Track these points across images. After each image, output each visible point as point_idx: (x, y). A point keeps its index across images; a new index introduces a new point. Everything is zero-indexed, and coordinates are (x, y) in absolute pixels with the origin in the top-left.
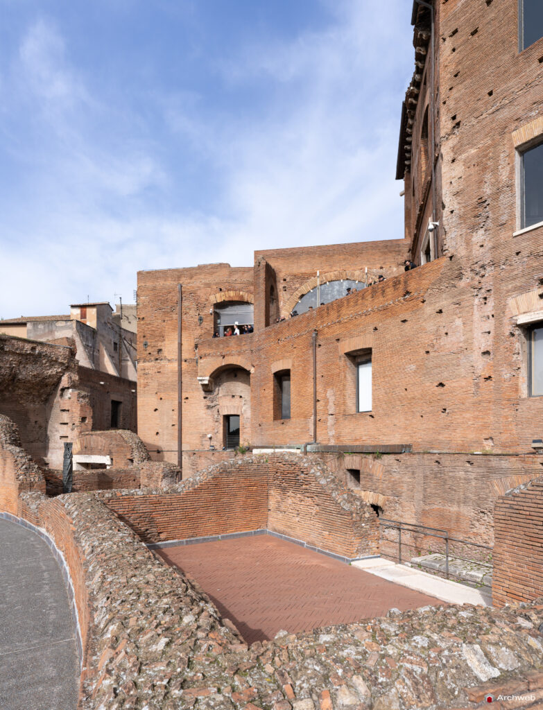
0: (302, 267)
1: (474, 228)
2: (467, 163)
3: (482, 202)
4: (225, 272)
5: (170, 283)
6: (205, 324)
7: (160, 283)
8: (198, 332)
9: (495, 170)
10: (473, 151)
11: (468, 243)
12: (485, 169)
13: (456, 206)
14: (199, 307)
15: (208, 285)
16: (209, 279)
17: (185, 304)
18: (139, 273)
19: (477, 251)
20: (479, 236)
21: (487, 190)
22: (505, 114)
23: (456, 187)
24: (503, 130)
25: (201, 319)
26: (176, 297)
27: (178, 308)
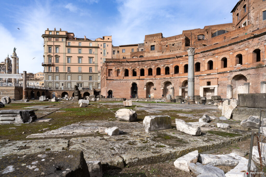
0: (214, 28)
1: (256, 21)
2: (255, 13)
3: (257, 17)
4: (200, 30)
5: (189, 32)
6: (196, 39)
7: (187, 32)
8: (195, 40)
9: (260, 14)
10: (256, 12)
11: (255, 22)
12: (258, 14)
13: (253, 18)
14: (195, 36)
15: (196, 32)
16: (197, 31)
17: (192, 36)
18: (183, 31)
19: (256, 23)
20: (257, 21)
21: (258, 16)
22: (261, 8)
23: (253, 16)
24: (261, 9)
25: (195, 38)
26: (190, 34)
27: (191, 36)
